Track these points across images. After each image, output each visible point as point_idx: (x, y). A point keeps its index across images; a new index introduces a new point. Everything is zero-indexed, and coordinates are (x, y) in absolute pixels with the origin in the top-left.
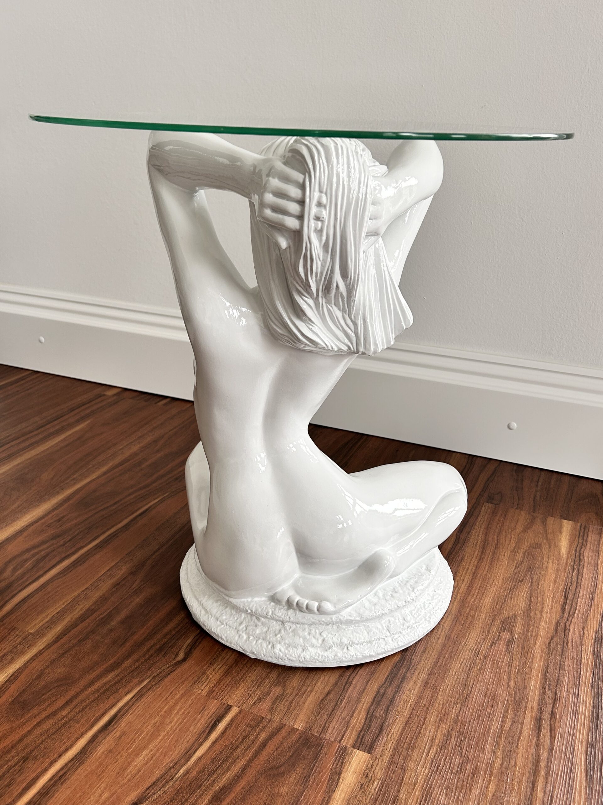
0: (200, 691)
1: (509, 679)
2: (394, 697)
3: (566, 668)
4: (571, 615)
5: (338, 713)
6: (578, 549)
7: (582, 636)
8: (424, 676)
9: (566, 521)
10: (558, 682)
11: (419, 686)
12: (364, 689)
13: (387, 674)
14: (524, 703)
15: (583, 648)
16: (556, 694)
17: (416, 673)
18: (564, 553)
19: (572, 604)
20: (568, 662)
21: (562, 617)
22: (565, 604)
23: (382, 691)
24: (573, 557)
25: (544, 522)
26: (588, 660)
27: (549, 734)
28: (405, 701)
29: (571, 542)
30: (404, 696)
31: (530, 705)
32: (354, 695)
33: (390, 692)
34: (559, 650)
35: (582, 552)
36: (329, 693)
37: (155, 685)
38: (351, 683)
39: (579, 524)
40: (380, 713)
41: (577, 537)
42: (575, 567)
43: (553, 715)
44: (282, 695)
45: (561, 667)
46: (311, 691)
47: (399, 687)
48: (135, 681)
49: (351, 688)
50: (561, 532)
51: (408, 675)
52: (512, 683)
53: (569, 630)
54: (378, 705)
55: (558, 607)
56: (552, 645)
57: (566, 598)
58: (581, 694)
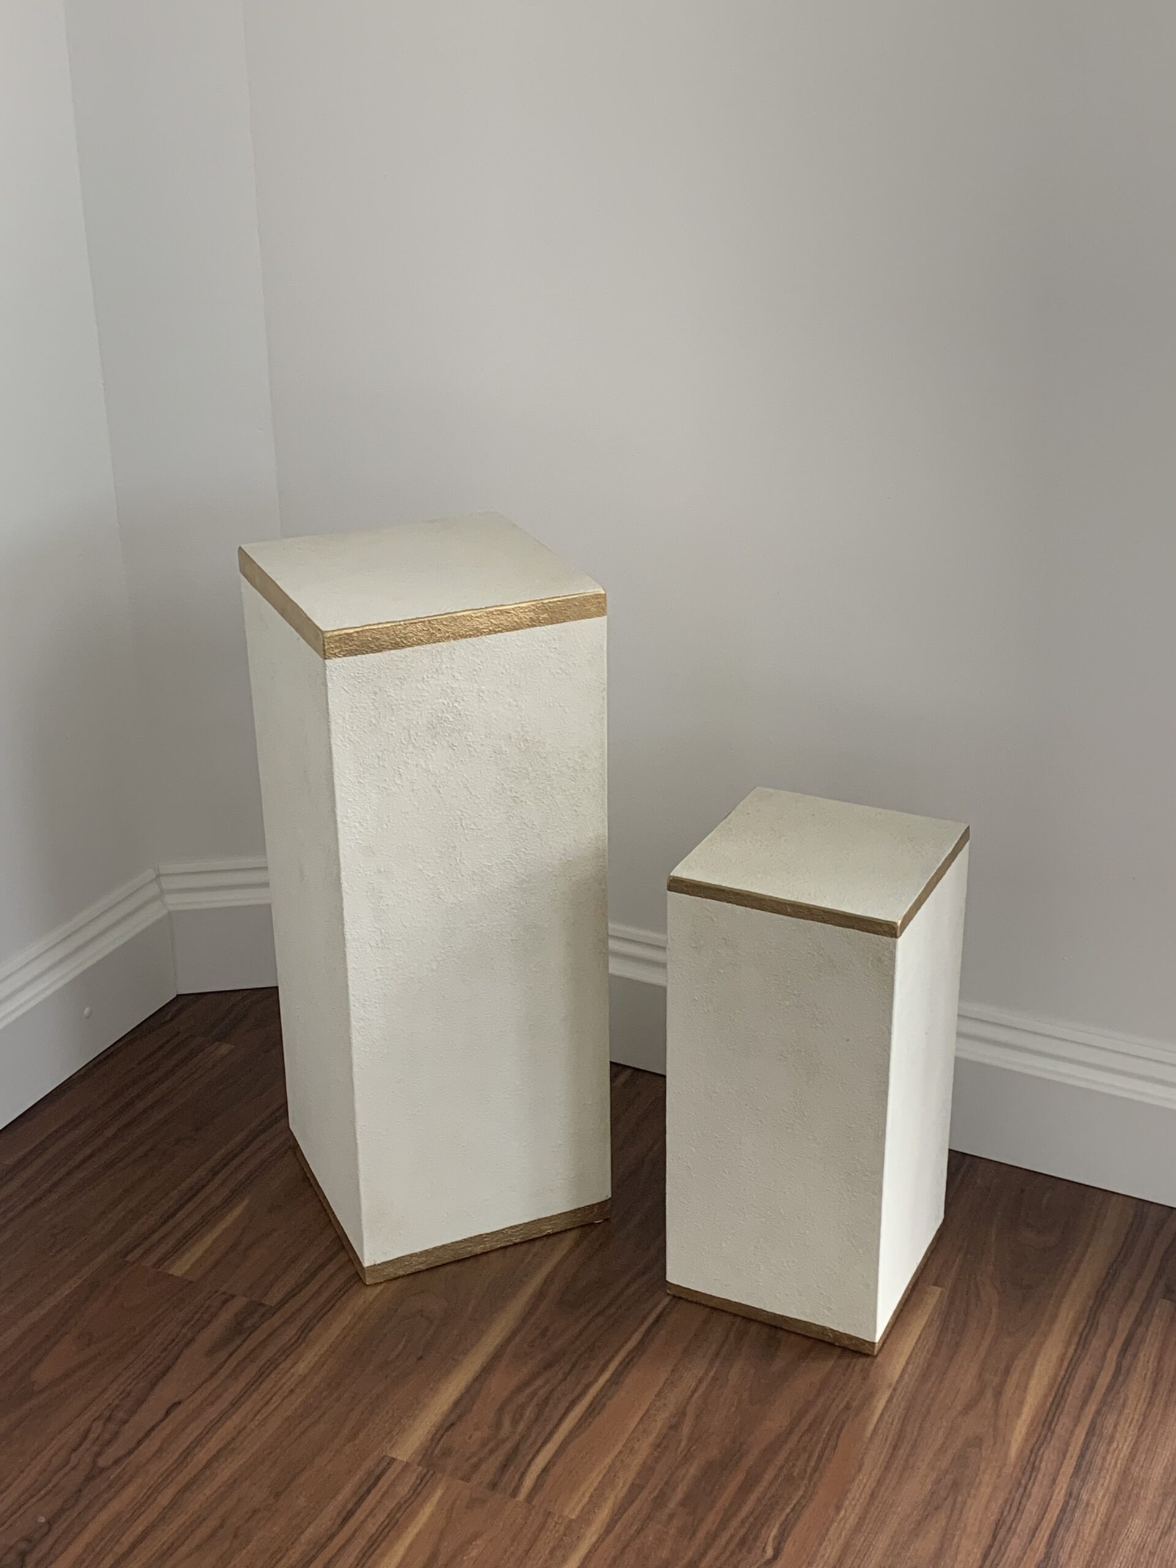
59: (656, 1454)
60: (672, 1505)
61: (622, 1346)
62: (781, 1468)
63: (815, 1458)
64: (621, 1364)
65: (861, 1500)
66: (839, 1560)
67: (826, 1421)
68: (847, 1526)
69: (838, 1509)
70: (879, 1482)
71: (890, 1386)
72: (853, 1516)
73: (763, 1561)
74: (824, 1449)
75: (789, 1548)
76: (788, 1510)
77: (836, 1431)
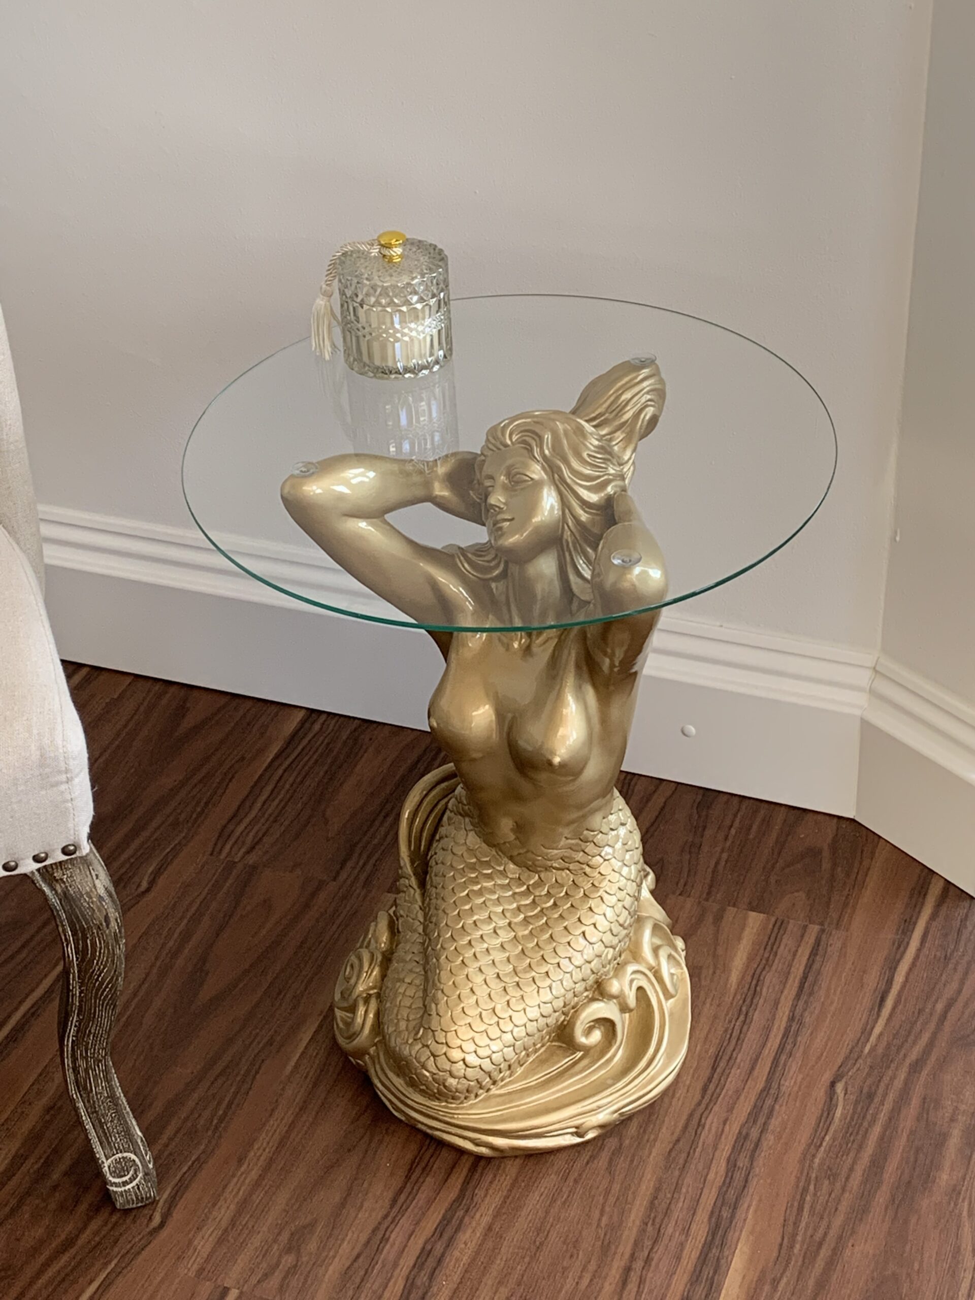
0: (186, 1271)
1: (602, 1213)
2: (443, 1255)
3: (684, 1190)
4: (714, 1099)
5: (369, 1285)
6: (758, 972)
7: (719, 1136)
8: (486, 1219)
9: (754, 913)
10: (667, 1212)
11: (478, 1235)
12: (406, 1246)
13: (438, 1221)
14: (613, 1247)
15: (717, 1154)
16: (659, 1231)
17: (478, 1215)
18: (735, 981)
19: (720, 1080)
20: (688, 1180)
21: (699, 1104)
22: (710, 1079)
23: (429, 1247)
24: (745, 990)
25: (718, 918)
26: (717, 1173)
27: (636, 1289)
28: (457, 1260)
29: (750, 959)
30: (456, 1253)
31: (621, 1249)
32: (392, 1257)
33: (439, 1248)
34: (681, 1161)
35: (762, 978)
36: (358, 1256)
37: (126, 1267)
38: (388, 1240)
39: (773, 919)
40: (423, 1278)
41: (763, 947)
42: (744, 1009)
43: (648, 1260)
44: (296, 1266)
45: (677, 1187)
46: (334, 1257)
47: (451, 1239)
48: (98, 1265)
49: (388, 1247)
50: (739, 939)
51: (467, 1219)
52: (605, 1220)
53: (704, 1128)
54: (421, 1268)
55: (699, 1085)
56: (673, 1154)
57: (714, 1069)
58: (694, 1227)
59: (48, 1117)
60: (55, 1176)
61: (27, 996)
62: (186, 1119)
63: (224, 1106)
64: (24, 1016)
65: (267, 1150)
66: (232, 1220)
67: (244, 1060)
68: (247, 1181)
69: (240, 1161)
70: (292, 1125)
71: (320, 1015)
72: (256, 1169)
73: (148, 1230)
74: (236, 1093)
75: (177, 1215)
76: (185, 1169)
77: (253, 1072)
